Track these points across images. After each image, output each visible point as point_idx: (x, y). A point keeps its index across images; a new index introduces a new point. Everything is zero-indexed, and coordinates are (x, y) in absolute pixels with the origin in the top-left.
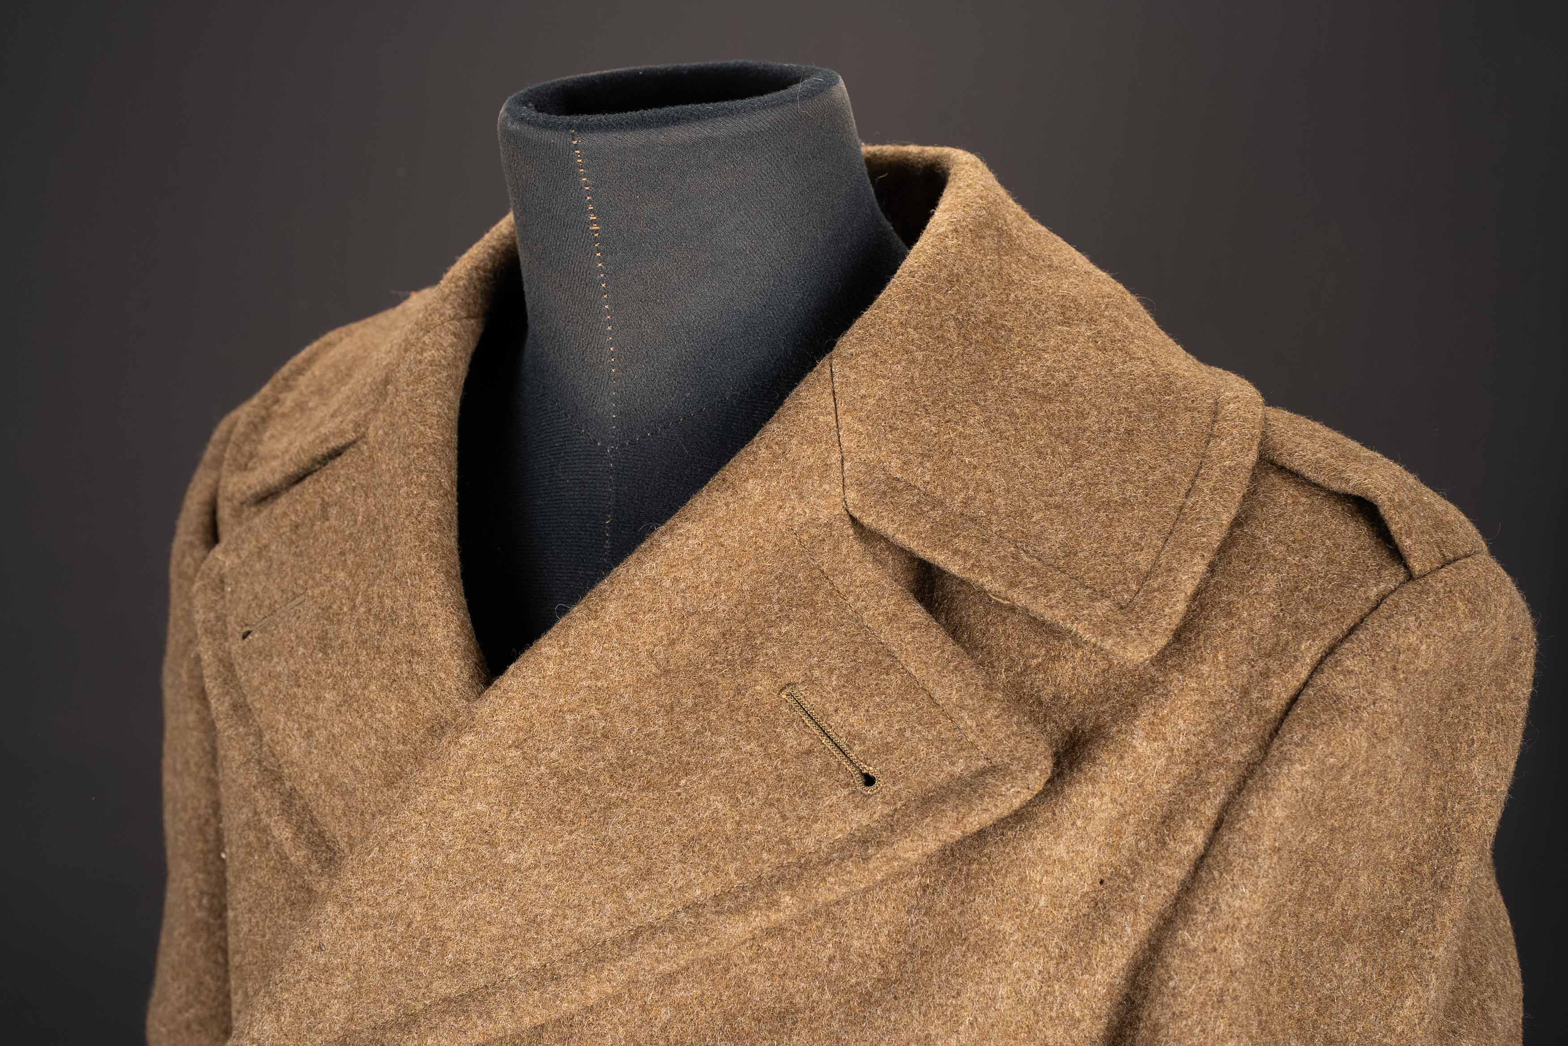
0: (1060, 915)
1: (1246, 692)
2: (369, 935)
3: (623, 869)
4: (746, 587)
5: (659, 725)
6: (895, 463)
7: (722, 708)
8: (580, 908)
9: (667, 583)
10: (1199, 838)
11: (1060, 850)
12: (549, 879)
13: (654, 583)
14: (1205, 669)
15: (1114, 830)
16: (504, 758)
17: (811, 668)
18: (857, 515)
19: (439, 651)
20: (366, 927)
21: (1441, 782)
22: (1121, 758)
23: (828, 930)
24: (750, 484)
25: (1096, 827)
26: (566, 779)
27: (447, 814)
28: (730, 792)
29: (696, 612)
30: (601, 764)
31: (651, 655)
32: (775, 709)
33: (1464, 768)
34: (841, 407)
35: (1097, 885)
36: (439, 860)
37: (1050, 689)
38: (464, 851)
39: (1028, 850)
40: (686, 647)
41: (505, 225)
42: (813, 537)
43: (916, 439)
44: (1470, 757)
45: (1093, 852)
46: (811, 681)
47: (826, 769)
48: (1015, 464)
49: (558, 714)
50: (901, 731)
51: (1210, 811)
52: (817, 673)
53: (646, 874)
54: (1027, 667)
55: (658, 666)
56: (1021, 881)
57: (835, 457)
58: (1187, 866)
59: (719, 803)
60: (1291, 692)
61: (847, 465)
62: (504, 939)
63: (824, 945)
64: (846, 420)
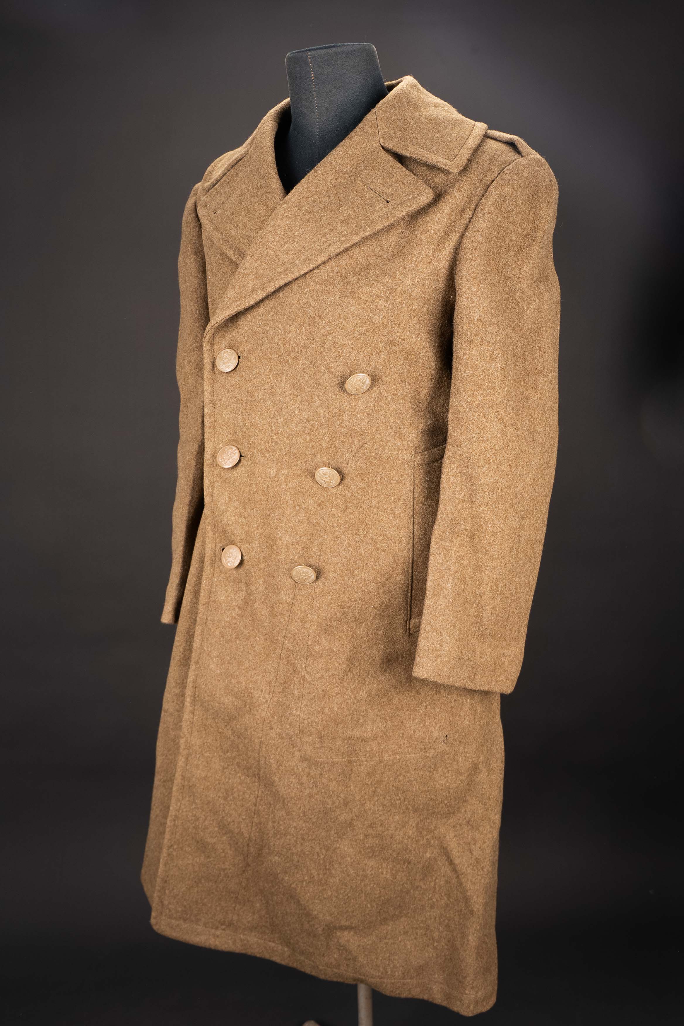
0: (437, 236)
1: (481, 180)
2: (259, 262)
3: (327, 230)
4: (355, 165)
5: (334, 199)
6: (392, 132)
7: (350, 191)
8: (315, 242)
9: (334, 163)
10: (471, 213)
11: (437, 219)
12: (307, 236)
13: (331, 163)
14: (472, 175)
15: (450, 214)
16: (293, 210)
17: (372, 180)
18: (383, 145)
19: (274, 190)
20: (258, 260)
21: (533, 215)
22: (451, 196)
23: (379, 243)
24: (355, 137)
25: (445, 214)
26: (310, 213)
27: (279, 226)
28: (353, 208)
29: (342, 171)
30: (319, 209)
31: (331, 182)
32: (363, 189)
33: (539, 212)
34: (378, 119)
35: (446, 228)
36: (277, 238)
37: (433, 184)
38: (284, 235)
39: (428, 219)
40: (339, 180)
41: (287, 100)
42: (371, 151)
43: (397, 126)
44: (540, 209)
45: (445, 220)
46: (372, 182)
47: (377, 201)
48: (423, 133)
49: (307, 198)
50: (396, 190)
51: (473, 206)
52: (374, 180)
53: (332, 230)
54: (427, 179)
55: (332, 185)
56: (427, 226)
57: (377, 131)
58: (468, 220)
59: (350, 212)
60: (493, 179)
61: (380, 133)
62: (295, 254)
63: (378, 247)
64: (379, 122)
